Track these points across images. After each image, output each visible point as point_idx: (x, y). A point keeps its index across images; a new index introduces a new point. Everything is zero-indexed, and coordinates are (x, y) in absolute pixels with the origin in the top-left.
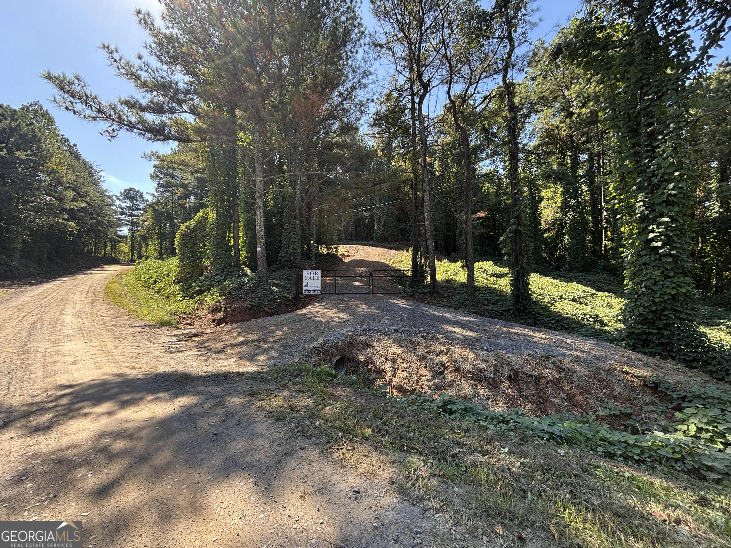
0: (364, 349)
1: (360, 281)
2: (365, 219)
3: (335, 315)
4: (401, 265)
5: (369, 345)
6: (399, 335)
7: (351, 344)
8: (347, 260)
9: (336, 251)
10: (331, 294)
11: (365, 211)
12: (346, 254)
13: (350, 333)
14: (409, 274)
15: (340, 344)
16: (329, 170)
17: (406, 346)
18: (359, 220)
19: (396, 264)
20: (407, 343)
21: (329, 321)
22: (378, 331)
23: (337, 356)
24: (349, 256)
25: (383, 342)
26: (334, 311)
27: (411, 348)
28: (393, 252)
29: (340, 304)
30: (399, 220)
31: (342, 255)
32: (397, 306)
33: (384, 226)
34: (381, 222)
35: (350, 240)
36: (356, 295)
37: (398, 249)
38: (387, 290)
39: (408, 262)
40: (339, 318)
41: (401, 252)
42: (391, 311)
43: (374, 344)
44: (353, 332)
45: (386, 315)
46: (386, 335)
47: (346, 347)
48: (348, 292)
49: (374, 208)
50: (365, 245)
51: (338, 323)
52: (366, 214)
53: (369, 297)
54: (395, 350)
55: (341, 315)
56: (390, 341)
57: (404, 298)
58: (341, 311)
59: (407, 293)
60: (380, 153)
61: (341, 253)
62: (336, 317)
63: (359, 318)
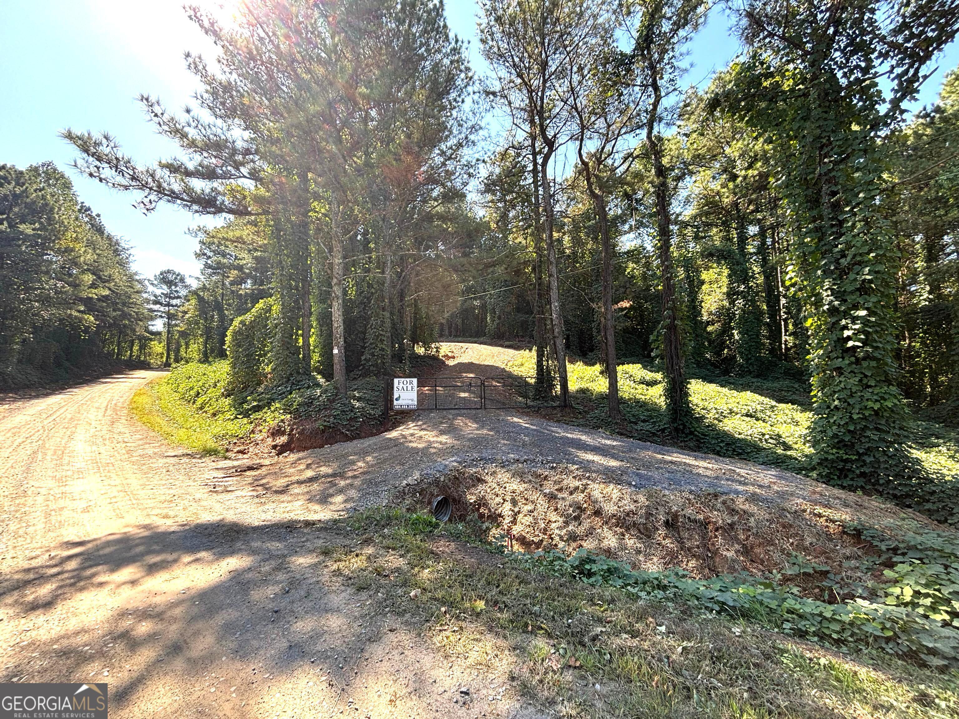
0: (474, 486)
1: (469, 391)
2: (475, 309)
3: (435, 439)
4: (522, 369)
5: (480, 481)
6: (520, 465)
7: (457, 479)
8: (451, 363)
9: (437, 351)
10: (430, 410)
11: (475, 299)
12: (450, 354)
13: (455, 464)
14: (532, 381)
15: (442, 479)
16: (427, 248)
17: (530, 481)
18: (466, 310)
19: (515, 368)
20: (530, 477)
21: (426, 448)
22: (493, 461)
23: (438, 495)
24: (454, 357)
25: (500, 476)
26: (433, 433)
27: (536, 483)
28: (511, 352)
29: (442, 423)
30: (518, 310)
31: (444, 356)
32: (517, 425)
33: (499, 318)
34: (495, 313)
35: (456, 336)
36: (463, 411)
37: (518, 348)
38: (504, 404)
39: (531, 366)
40: (441, 443)
41: (522, 352)
42: (509, 432)
43: (488, 478)
44: (460, 463)
45: (503, 439)
46: (503, 467)
47: (450, 484)
48: (452, 406)
49: (486, 295)
50: (475, 342)
51: (440, 450)
52: (475, 303)
53: (481, 413)
54: (515, 487)
55: (444, 438)
56: (508, 475)
57: (527, 414)
58: (442, 433)
59: (529, 407)
60: (493, 225)
61: (443, 354)
62: (437, 442)
63: (468, 443)
